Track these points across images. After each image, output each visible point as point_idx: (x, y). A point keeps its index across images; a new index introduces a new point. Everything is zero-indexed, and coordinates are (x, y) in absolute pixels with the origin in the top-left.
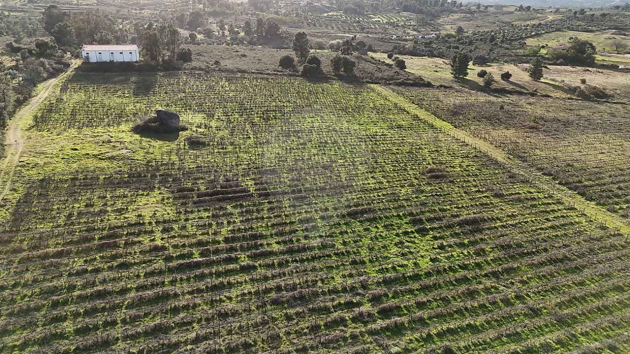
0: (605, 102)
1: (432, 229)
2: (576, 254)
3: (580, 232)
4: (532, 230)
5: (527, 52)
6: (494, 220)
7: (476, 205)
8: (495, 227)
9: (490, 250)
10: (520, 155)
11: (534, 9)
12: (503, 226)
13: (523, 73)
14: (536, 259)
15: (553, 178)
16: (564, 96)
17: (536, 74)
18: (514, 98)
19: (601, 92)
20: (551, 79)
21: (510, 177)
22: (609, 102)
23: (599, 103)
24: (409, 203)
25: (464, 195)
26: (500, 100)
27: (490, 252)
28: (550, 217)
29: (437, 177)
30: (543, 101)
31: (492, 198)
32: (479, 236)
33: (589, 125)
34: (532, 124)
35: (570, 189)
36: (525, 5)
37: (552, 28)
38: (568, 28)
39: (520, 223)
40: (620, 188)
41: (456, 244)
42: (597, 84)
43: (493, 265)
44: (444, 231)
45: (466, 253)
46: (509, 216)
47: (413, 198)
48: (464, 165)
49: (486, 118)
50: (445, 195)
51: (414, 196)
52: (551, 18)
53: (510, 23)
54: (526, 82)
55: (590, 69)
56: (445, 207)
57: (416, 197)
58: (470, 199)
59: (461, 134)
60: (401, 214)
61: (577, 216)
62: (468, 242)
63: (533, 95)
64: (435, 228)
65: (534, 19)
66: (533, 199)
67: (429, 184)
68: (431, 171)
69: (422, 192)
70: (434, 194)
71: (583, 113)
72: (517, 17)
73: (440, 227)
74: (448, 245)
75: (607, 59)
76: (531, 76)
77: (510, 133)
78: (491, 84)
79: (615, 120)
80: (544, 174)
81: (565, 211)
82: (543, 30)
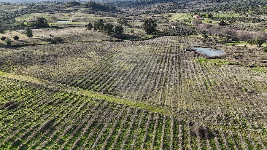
0: (63, 43)
1: (28, 143)
2: (96, 118)
3: (91, 106)
4: (75, 115)
5: (18, 24)
6: (56, 118)
7: (43, 114)
8: (59, 123)
9: (64, 137)
10: (47, 77)
11: (11, 4)
12: (62, 120)
13: (22, 34)
14: (85, 130)
15: (67, 84)
16: (46, 43)
17: (30, 35)
18: (26, 48)
19: (59, 39)
20: (37, 36)
21: (49, 91)
22: (64, 43)
23: (61, 43)
24: (5, 133)
25: (33, 111)
26: (20, 51)
27: (65, 138)
28: (77, 104)
29: (12, 108)
30: (40, 47)
31: (48, 106)
32: (55, 132)
33: (64, 55)
34: (42, 60)
35: (76, 87)
36: (6, 2)
37: (24, 12)
38: (31, 12)
39: (68, 114)
40: (91, 80)
41: (46, 144)
42: (56, 35)
43: (70, 145)
44: (35, 140)
45: (54, 147)
46: (61, 113)
47: (5, 128)
48: (23, 93)
49: (19, 62)
50: (23, 117)
51: (5, 126)
52: (21, 8)
53: (3, 11)
54: (27, 39)
55: (49, 29)
56: (28, 125)
57: (7, 127)
58: (38, 112)
59: (10, 75)
60: (3, 144)
61: (86, 99)
62: (52, 139)
63: (34, 45)
64: (30, 141)
65: (13, 8)
66: (66, 99)
67: (10, 114)
68: (7, 105)
69: (9, 121)
70: (17, 119)
71: (58, 49)
72: (5, 8)
73: (32, 139)
74: (42, 148)
75: (53, 24)
76: (28, 36)
77: (35, 67)
78: (10, 43)
79: (71, 50)
80: (62, 84)
81: (80, 99)
82: (20, 13)
